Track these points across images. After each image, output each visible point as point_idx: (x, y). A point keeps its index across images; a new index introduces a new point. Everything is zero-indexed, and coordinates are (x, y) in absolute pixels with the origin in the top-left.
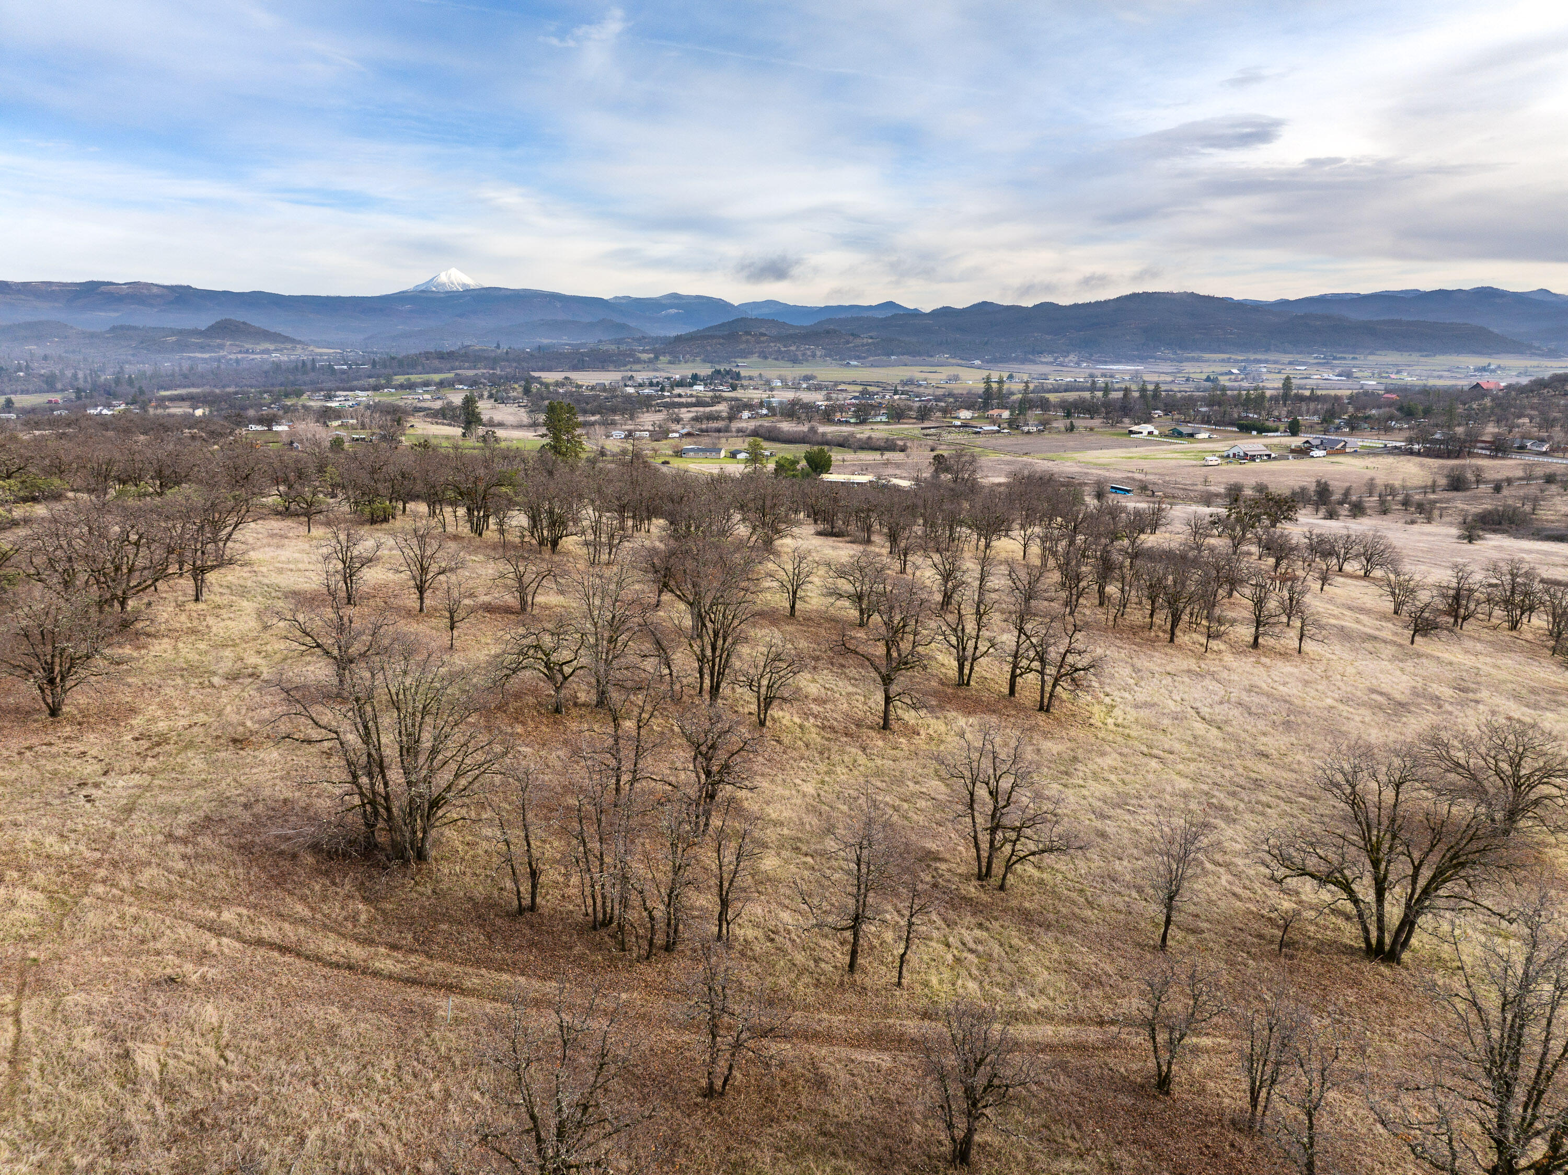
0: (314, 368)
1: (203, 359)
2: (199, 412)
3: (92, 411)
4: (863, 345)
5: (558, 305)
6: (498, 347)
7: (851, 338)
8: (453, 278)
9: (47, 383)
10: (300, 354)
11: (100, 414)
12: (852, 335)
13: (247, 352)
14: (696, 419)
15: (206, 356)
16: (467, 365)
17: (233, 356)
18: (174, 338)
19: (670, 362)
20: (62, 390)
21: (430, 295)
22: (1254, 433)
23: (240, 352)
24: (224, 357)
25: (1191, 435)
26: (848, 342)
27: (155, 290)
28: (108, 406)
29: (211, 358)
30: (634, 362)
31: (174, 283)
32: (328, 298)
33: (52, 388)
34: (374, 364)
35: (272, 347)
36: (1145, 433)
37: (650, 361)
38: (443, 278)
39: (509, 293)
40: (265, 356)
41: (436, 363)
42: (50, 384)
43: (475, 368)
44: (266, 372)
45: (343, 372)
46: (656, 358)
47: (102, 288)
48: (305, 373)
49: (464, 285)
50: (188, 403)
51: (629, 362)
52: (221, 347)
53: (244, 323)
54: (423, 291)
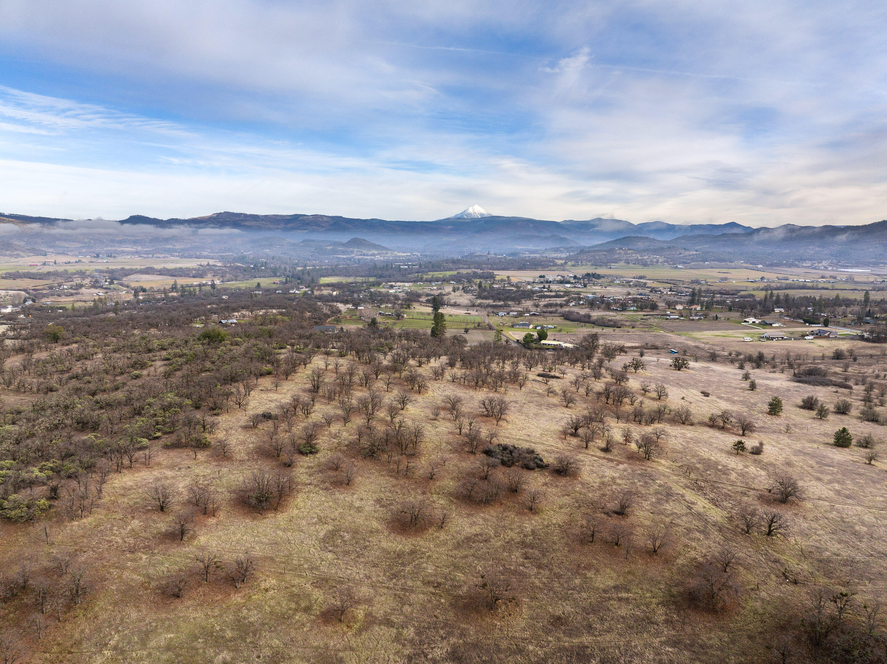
0: (392, 267)
1: (344, 259)
2: (335, 293)
3: (292, 292)
4: (690, 255)
5: (531, 226)
6: (489, 254)
7: (683, 251)
8: (476, 211)
9: (273, 272)
10: (389, 256)
11: (294, 293)
12: (685, 249)
13: (364, 255)
14: (546, 306)
15: (345, 257)
16: (466, 266)
17: (357, 257)
18: (331, 247)
19: (573, 266)
20: (280, 276)
21: (462, 221)
22: (807, 324)
23: (361, 255)
24: (353, 257)
25: (771, 324)
26: (680, 254)
27: (325, 219)
28: (298, 289)
29: (347, 258)
30: (553, 266)
31: (334, 215)
32: (409, 222)
33: (275, 275)
34: (420, 266)
35: (376, 252)
36: (751, 322)
37: (562, 265)
38: (471, 210)
39: (504, 219)
40: (373, 257)
41: (451, 265)
42: (274, 273)
43: (469, 268)
44: (369, 269)
45: (405, 270)
46: (566, 263)
47: (301, 218)
48: (387, 270)
49: (481, 214)
50: (331, 288)
51: (551, 266)
52: (352, 252)
53: (364, 240)
54: (459, 218)
